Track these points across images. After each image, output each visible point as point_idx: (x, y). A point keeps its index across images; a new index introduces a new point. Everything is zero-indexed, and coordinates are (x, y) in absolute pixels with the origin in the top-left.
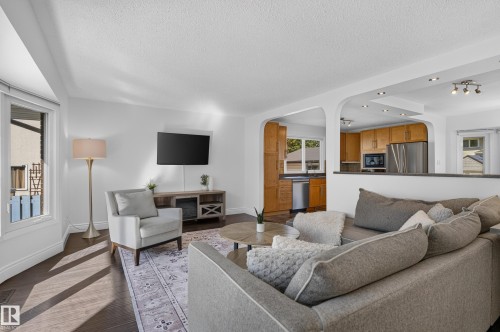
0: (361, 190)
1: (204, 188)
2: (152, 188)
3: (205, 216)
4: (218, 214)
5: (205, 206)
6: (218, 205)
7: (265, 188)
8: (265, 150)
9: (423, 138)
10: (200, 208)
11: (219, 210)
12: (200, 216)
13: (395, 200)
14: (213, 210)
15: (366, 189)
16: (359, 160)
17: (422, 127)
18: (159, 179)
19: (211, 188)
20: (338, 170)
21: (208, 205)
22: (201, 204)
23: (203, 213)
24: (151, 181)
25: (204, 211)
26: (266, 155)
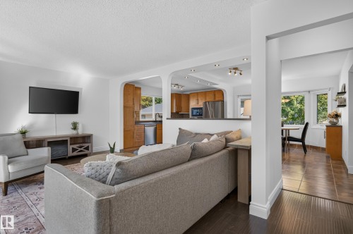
0: (180, 129)
1: (74, 132)
2: (23, 133)
3: (75, 153)
4: (86, 152)
5: (75, 146)
6: (86, 145)
7: (125, 131)
8: (124, 103)
9: (221, 99)
10: (70, 147)
11: (87, 148)
12: (70, 154)
13: (196, 134)
14: (82, 149)
15: (183, 128)
16: (189, 112)
17: (221, 92)
18: (31, 126)
19: (80, 132)
20: (170, 117)
21: (78, 145)
22: (71, 144)
23: (73, 152)
24: (23, 127)
25: (74, 150)
26: (125, 107)
